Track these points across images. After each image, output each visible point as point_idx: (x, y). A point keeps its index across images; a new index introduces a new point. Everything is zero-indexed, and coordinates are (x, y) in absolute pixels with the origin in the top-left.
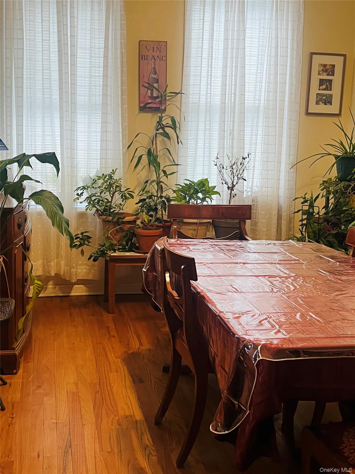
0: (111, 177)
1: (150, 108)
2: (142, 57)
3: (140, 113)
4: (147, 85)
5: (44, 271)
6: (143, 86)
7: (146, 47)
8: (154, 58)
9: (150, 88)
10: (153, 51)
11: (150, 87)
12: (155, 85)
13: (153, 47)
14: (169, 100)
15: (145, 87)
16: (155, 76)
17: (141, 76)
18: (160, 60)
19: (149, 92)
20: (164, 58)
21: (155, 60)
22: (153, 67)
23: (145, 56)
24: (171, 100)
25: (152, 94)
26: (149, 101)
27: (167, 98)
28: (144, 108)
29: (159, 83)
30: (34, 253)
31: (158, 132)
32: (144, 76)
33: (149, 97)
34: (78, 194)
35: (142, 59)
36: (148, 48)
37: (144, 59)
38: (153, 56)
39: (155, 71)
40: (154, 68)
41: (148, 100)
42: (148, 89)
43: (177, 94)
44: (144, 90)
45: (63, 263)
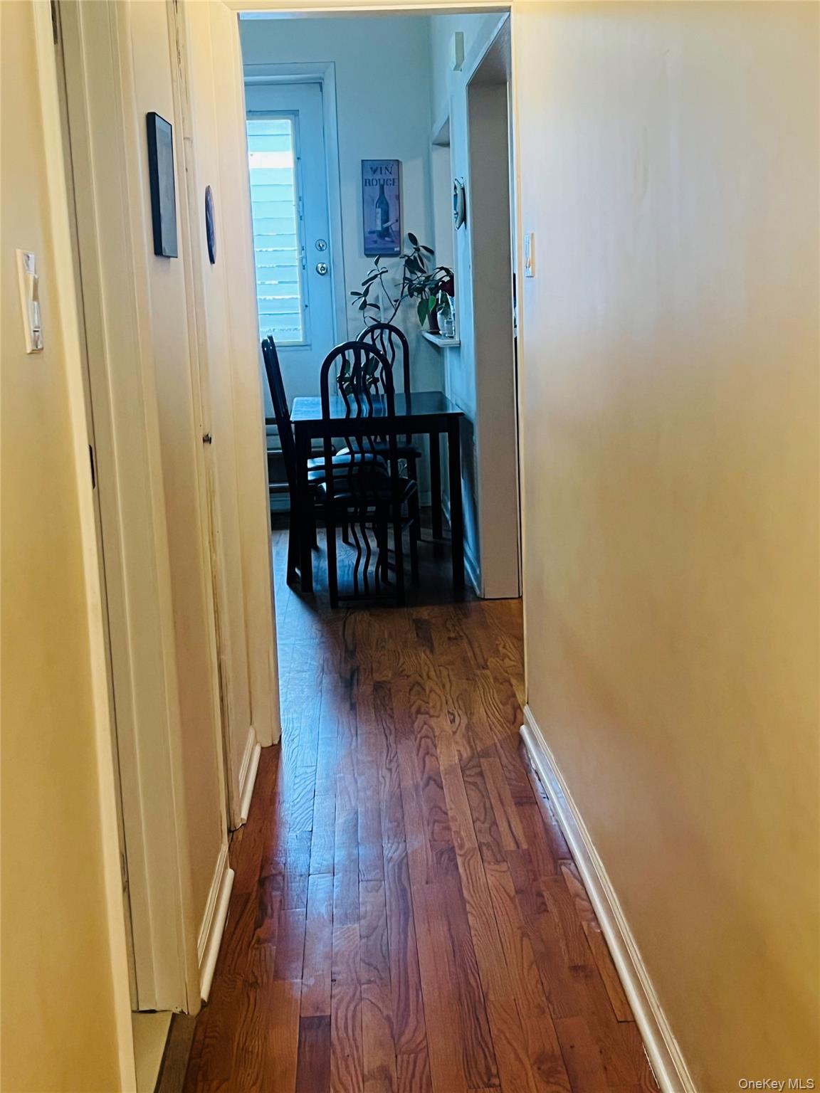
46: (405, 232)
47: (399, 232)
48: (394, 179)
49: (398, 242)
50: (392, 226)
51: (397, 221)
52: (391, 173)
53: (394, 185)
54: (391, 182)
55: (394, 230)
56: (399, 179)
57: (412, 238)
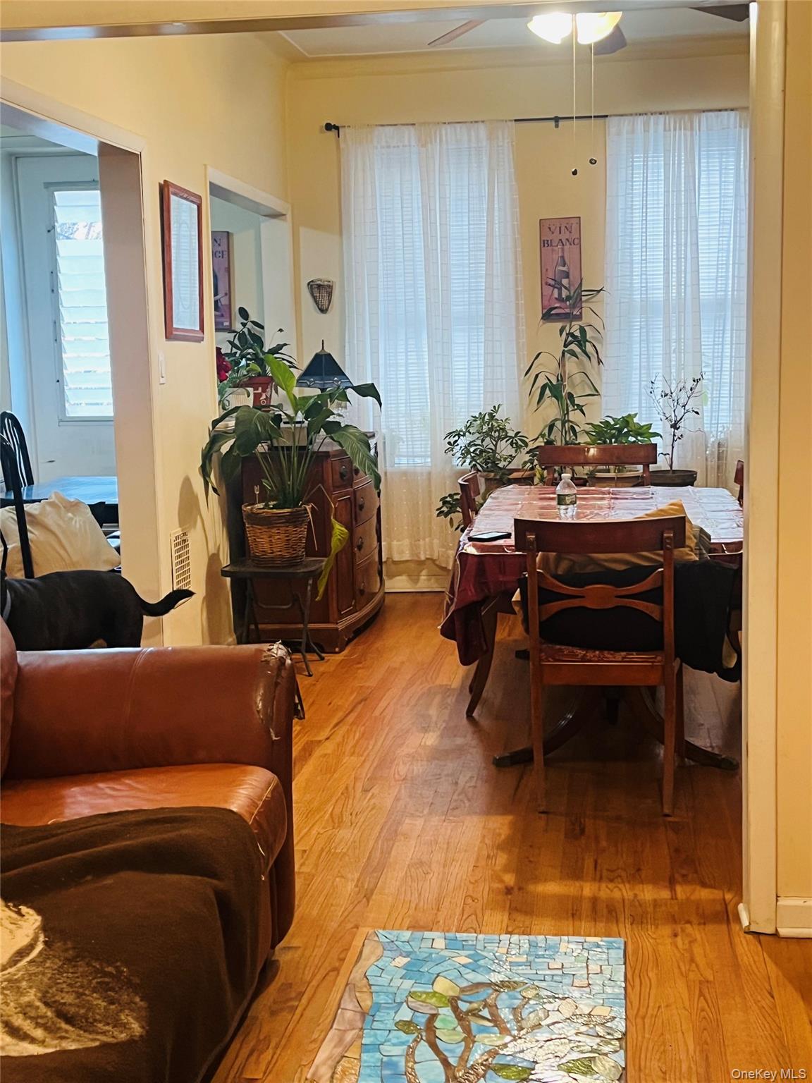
0: (492, 416)
1: (557, 314)
2: (545, 243)
3: (544, 323)
4: (552, 282)
5: (412, 555)
6: (546, 284)
7: (550, 228)
8: (562, 242)
9: (556, 286)
10: (560, 233)
11: (558, 285)
12: (565, 282)
13: (560, 228)
14: (586, 301)
15: (550, 285)
16: (565, 269)
17: (544, 270)
18: (570, 244)
19: (556, 291)
20: (576, 241)
21: (563, 245)
22: (560, 255)
23: (548, 241)
24: (591, 301)
25: (560, 294)
26: (556, 305)
27: (584, 298)
28: (548, 316)
29: (571, 277)
30: (398, 529)
31: (566, 349)
32: (547, 270)
33: (556, 299)
34: (449, 443)
35: (544, 246)
36: (553, 228)
37: (546, 245)
38: (561, 240)
39: (564, 261)
40: (563, 257)
41: (555, 303)
42: (554, 287)
43: (598, 291)
44: (548, 290)
45: (436, 541)
46: (236, 306)
47: (230, 306)
48: (223, 252)
49: (228, 315)
50: (221, 299)
51: (226, 294)
52: (219, 245)
53: (223, 257)
54: (221, 255)
55: (223, 303)
56: (229, 252)
57: (244, 313)
